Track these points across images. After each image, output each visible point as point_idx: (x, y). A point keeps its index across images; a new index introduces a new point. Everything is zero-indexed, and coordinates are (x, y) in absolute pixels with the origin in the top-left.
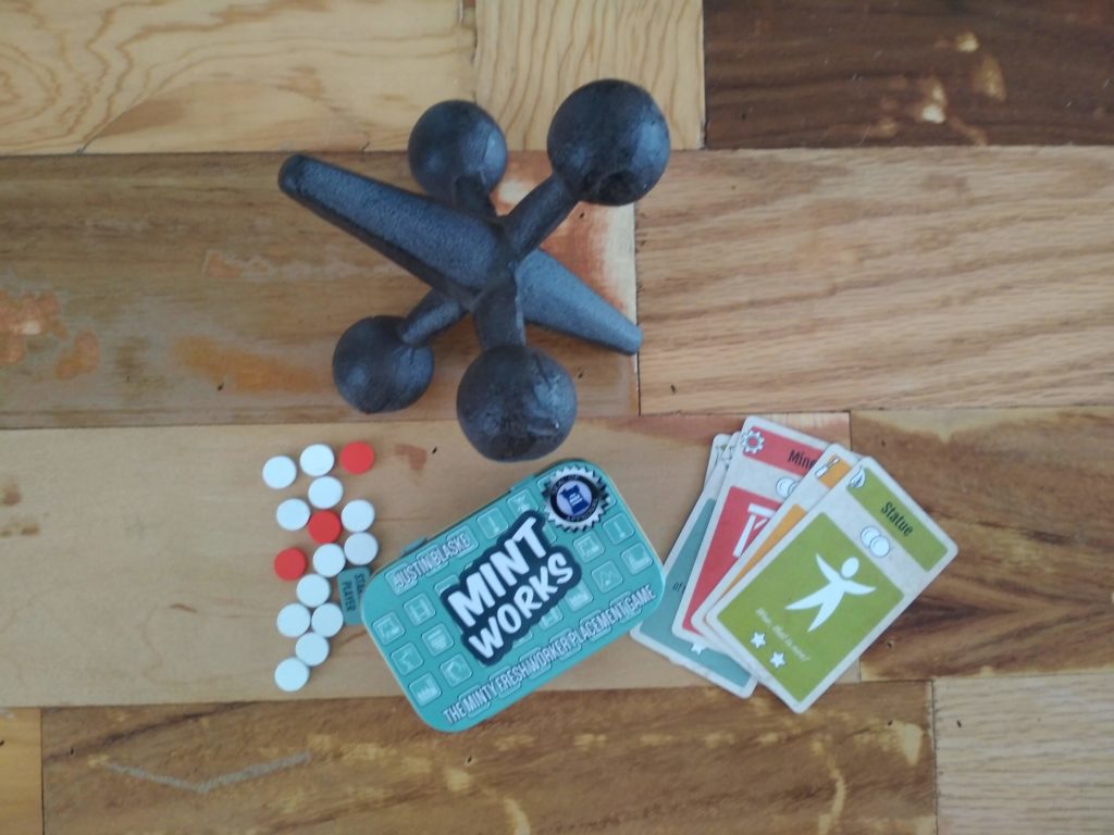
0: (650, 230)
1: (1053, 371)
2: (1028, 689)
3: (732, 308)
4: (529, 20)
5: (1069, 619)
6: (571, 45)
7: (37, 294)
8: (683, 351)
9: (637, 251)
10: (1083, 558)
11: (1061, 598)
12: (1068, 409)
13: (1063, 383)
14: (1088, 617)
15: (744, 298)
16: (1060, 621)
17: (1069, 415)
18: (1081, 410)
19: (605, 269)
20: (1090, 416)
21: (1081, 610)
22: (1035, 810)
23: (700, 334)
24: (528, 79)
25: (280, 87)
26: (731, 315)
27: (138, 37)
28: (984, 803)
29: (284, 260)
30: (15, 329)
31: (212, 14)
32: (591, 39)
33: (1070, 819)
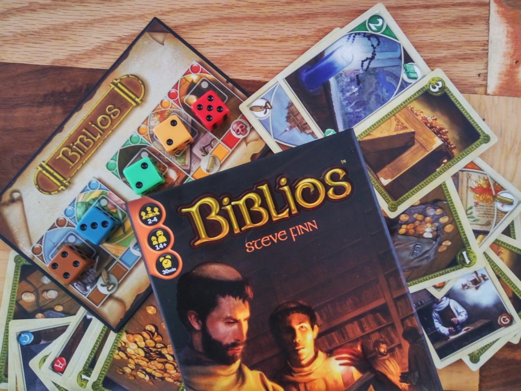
0: (480, 52)
9: (488, 41)
15: (432, 10)
19: (506, 32)
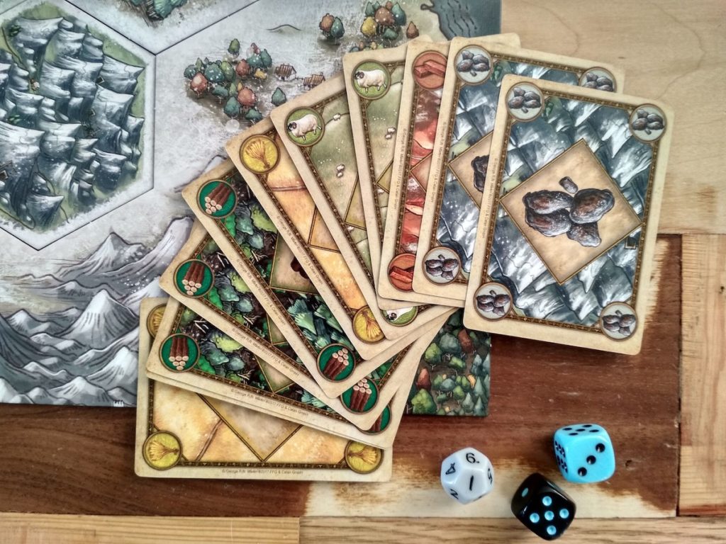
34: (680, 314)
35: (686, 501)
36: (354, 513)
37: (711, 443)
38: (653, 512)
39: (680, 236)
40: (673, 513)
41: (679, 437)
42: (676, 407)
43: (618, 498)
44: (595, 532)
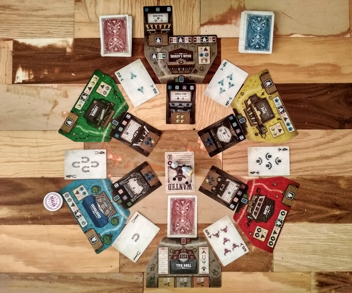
1: (295, 170)
2: (290, 226)
3: (239, 157)
4: (205, 107)
5: (297, 214)
6: (212, 112)
7: (121, 154)
8: (230, 165)
10: (300, 203)
11: (296, 210)
12: (298, 177)
13: (297, 172)
14: (301, 213)
16: (296, 214)
17: (298, 178)
18: (301, 177)
20: (302, 178)
21: (300, 212)
22: (291, 247)
23: (234, 162)
24: (204, 118)
25: (162, 119)
26: (239, 159)
27: (138, 110)
28: (281, 246)
29: (163, 148)
30: (117, 160)
31: (151, 106)
32: (215, 111)
33: (298, 249)
34: (13, 72)
35: (12, 42)
36: (65, 39)
37: (8, 51)
38: (17, 40)
39: (13, 84)
40: (14, 40)
41: (13, 52)
42: (13, 57)
43: (23, 42)
44: (27, 36)
